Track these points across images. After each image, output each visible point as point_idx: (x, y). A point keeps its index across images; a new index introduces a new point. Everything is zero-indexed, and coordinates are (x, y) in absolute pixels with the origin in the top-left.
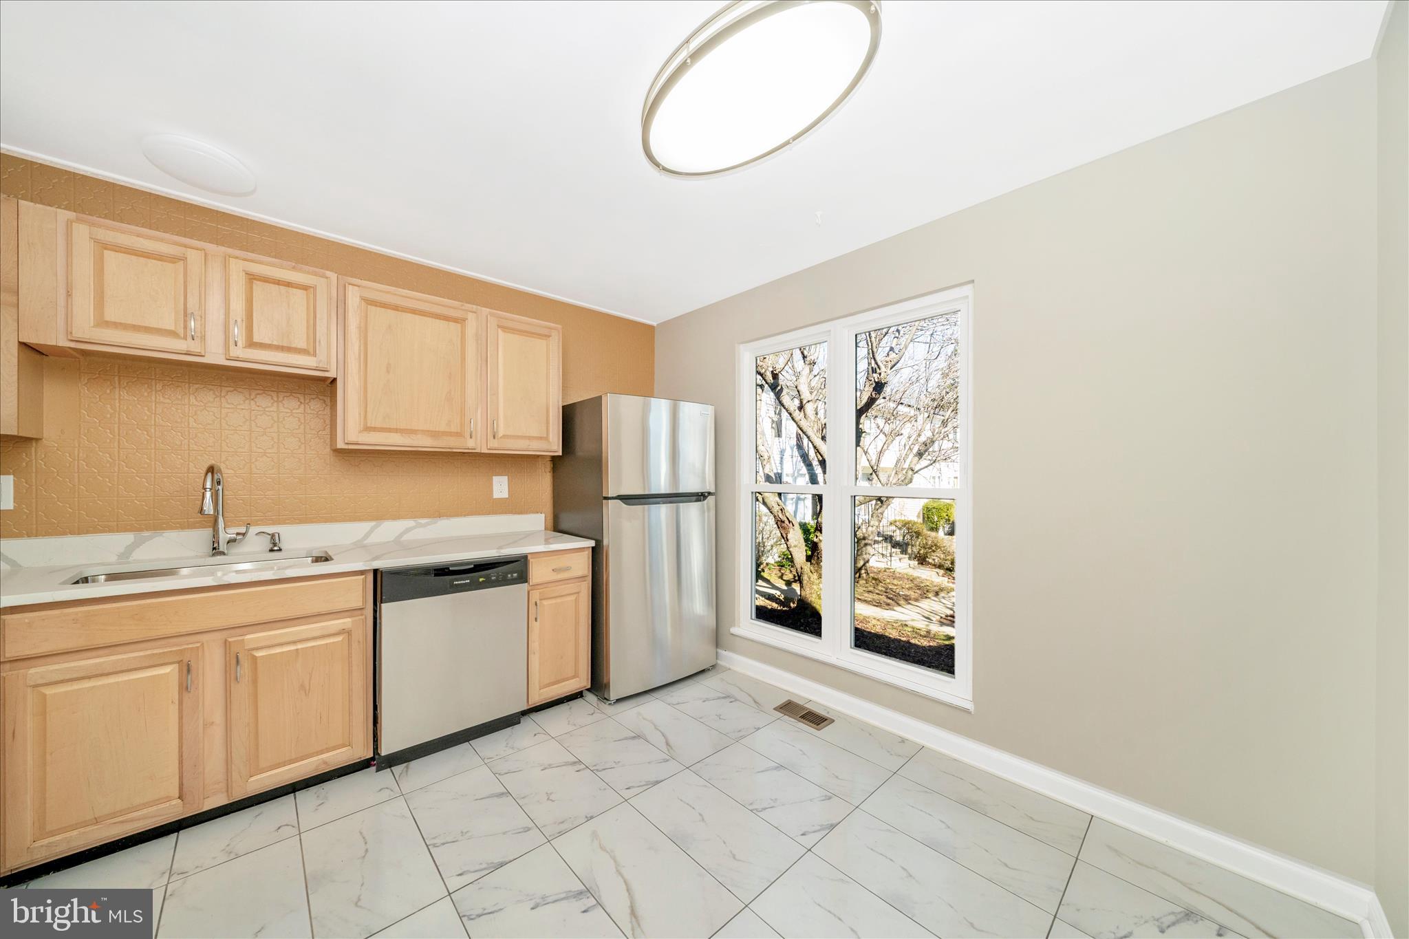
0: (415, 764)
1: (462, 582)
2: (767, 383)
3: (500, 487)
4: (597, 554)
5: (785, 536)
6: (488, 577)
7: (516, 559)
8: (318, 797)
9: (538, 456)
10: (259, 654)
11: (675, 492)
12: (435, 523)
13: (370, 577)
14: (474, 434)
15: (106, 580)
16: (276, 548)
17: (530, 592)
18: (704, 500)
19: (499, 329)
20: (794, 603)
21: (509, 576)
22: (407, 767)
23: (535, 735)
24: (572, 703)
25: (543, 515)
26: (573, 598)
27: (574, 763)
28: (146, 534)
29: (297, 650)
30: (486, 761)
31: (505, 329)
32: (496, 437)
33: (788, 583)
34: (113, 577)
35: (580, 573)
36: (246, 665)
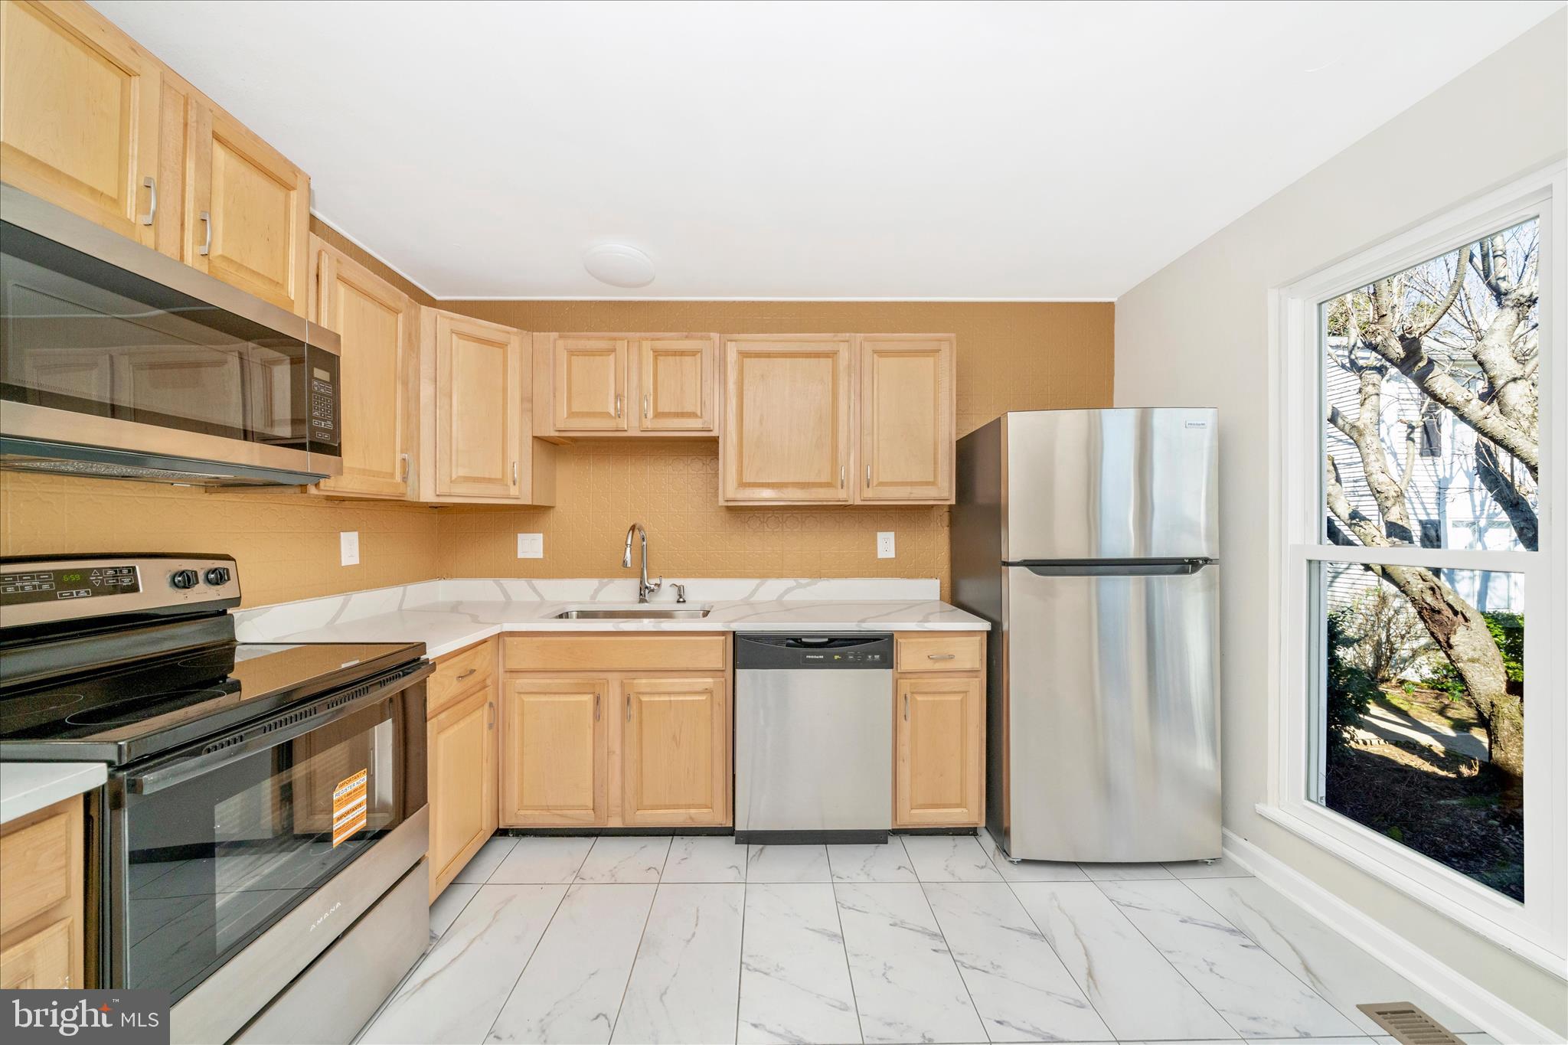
0: (771, 850)
1: (815, 657)
2: (1390, 360)
3: (886, 544)
4: (995, 642)
5: (1441, 638)
6: (844, 655)
7: (877, 637)
8: (686, 849)
9: (932, 506)
10: (645, 699)
11: (1142, 556)
12: (816, 584)
13: (730, 638)
14: (845, 484)
15: (578, 617)
16: (681, 600)
17: (899, 681)
18: (1193, 571)
19: (875, 355)
20: (1470, 767)
21: (870, 657)
22: (762, 850)
23: (899, 868)
24: (960, 840)
25: (938, 581)
26: (958, 698)
27: (934, 935)
28: (606, 580)
29: (670, 701)
30: (836, 880)
31: (881, 353)
32: (870, 486)
33: (1460, 725)
34: (583, 615)
35: (968, 666)
36: (635, 707)
